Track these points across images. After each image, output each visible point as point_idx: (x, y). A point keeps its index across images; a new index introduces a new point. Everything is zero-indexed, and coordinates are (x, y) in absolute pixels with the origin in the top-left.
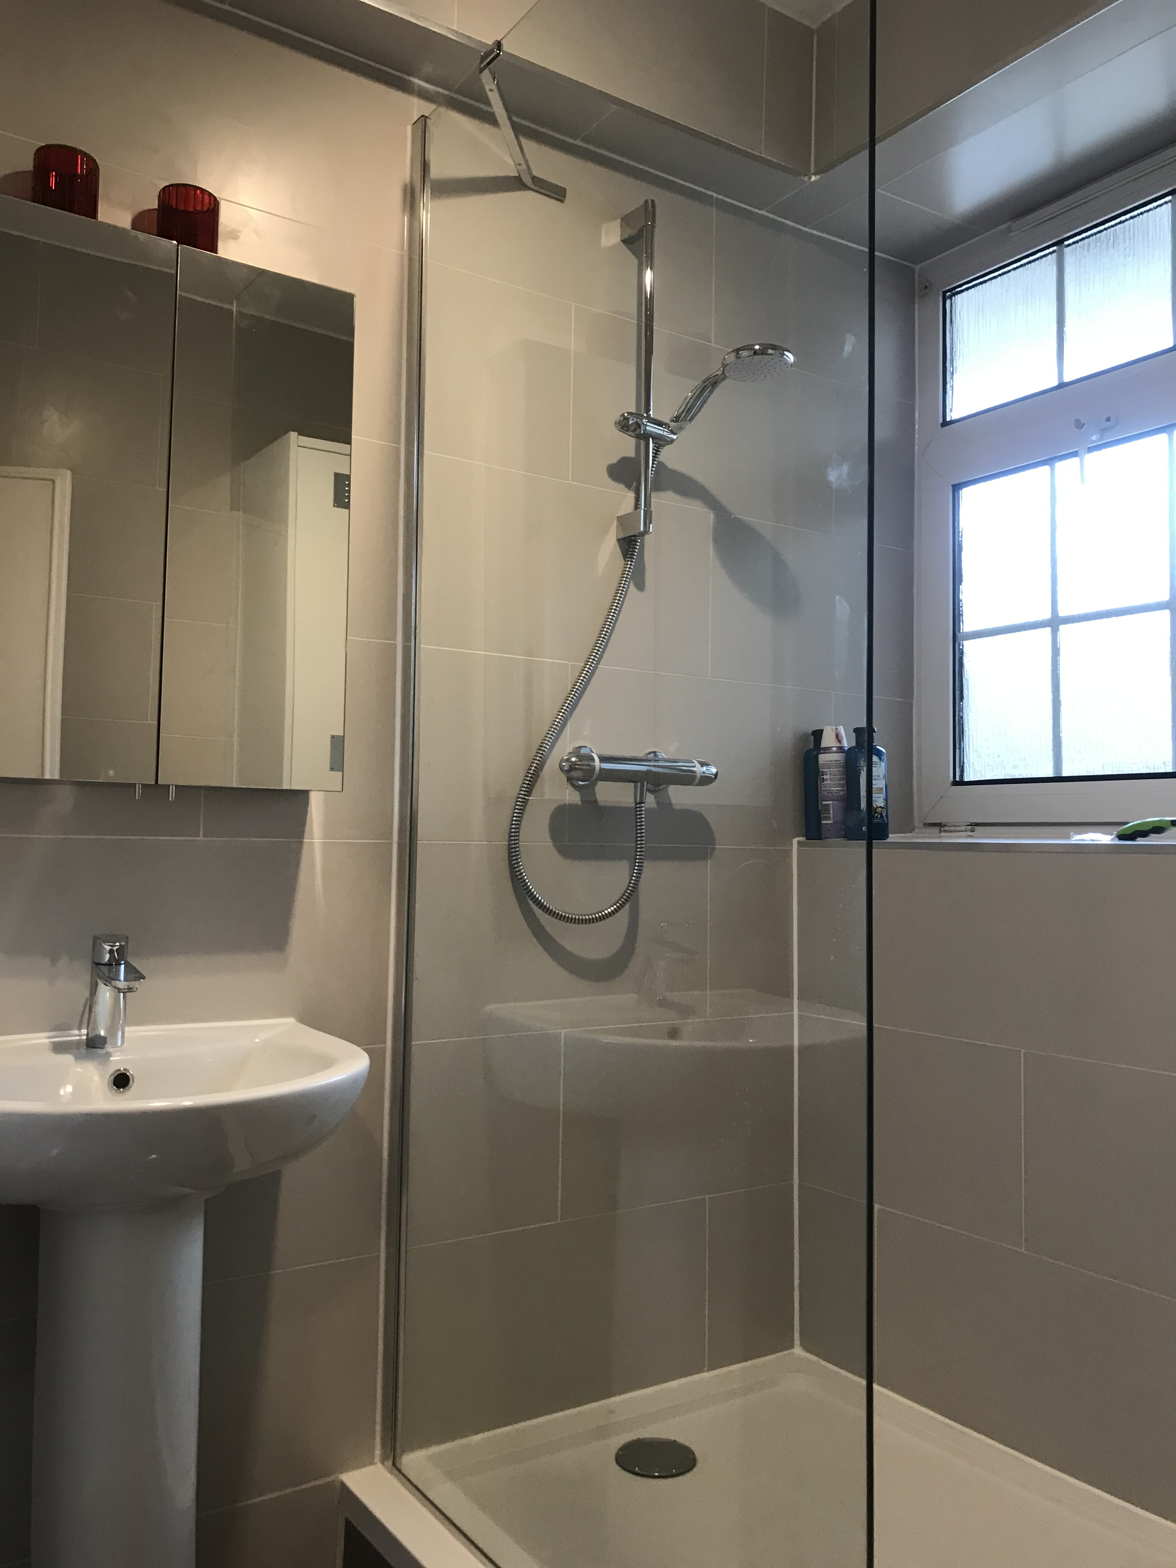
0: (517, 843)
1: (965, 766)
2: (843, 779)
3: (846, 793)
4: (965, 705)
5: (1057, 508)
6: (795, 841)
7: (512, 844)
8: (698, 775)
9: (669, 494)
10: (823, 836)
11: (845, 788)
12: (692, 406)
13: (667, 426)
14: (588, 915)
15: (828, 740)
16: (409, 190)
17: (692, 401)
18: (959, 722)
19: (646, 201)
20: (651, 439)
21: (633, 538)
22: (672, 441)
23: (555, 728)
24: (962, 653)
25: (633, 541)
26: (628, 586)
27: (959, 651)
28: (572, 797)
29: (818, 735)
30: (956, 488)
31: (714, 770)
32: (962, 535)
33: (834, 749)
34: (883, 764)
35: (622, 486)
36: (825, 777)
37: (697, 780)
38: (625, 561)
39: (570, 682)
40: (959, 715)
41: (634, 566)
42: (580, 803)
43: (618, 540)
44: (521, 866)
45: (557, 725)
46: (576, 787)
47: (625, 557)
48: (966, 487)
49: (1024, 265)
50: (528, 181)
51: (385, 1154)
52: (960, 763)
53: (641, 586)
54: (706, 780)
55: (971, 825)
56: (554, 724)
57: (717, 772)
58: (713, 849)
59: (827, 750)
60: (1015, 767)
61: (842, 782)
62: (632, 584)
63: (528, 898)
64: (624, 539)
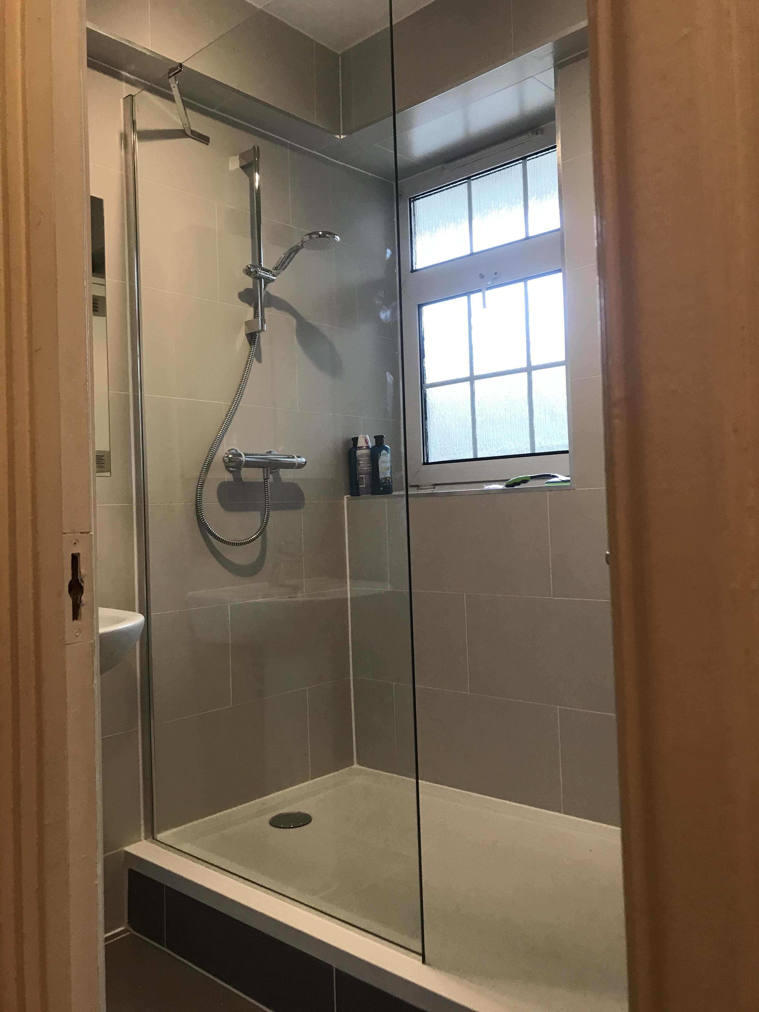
0: (201, 503)
1: (429, 455)
2: (370, 463)
3: (371, 470)
4: (428, 423)
5: (472, 319)
6: (345, 497)
7: (198, 504)
8: (297, 463)
9: (273, 309)
10: (360, 494)
11: (371, 468)
12: (284, 263)
13: (271, 272)
14: (240, 541)
15: (361, 443)
16: (123, 136)
17: (284, 259)
18: (425, 431)
19: (254, 147)
20: (263, 279)
21: (254, 333)
22: (273, 280)
23: (218, 439)
24: (425, 395)
25: (254, 335)
26: (253, 360)
27: (424, 394)
28: (228, 477)
29: (355, 440)
30: (420, 306)
31: (304, 460)
32: (424, 332)
33: (365, 447)
34: (389, 455)
35: (247, 305)
36: (360, 462)
37: (297, 465)
38: (251, 346)
39: (224, 414)
40: (425, 428)
41: (256, 349)
42: (233, 480)
43: (246, 335)
44: (203, 515)
45: (219, 438)
46: (230, 472)
47: (250, 344)
48: (426, 306)
49: (451, 187)
50: (189, 133)
51: (138, 675)
52: (426, 453)
53: (259, 360)
54: (300, 466)
55: (433, 485)
56: (217, 437)
57: (306, 461)
58: (304, 504)
59: (361, 448)
60: (454, 454)
61: (369, 465)
62: (255, 359)
63: (208, 533)
64: (250, 334)
